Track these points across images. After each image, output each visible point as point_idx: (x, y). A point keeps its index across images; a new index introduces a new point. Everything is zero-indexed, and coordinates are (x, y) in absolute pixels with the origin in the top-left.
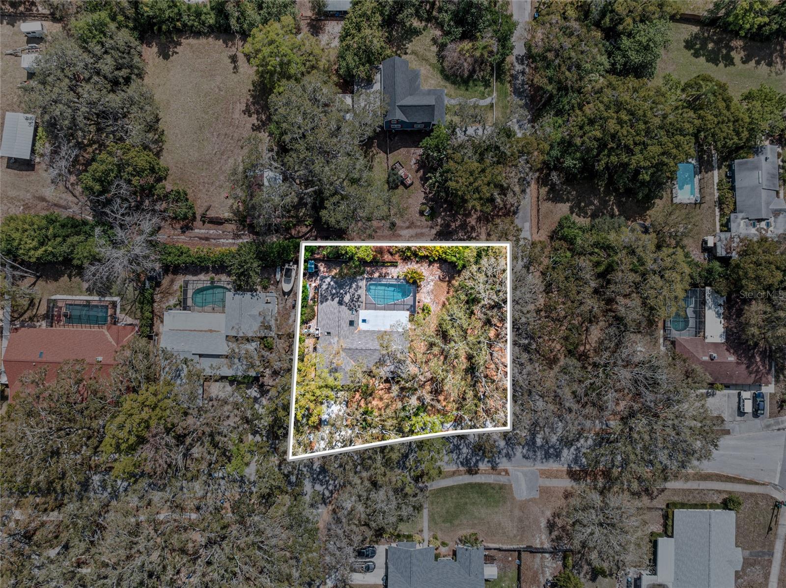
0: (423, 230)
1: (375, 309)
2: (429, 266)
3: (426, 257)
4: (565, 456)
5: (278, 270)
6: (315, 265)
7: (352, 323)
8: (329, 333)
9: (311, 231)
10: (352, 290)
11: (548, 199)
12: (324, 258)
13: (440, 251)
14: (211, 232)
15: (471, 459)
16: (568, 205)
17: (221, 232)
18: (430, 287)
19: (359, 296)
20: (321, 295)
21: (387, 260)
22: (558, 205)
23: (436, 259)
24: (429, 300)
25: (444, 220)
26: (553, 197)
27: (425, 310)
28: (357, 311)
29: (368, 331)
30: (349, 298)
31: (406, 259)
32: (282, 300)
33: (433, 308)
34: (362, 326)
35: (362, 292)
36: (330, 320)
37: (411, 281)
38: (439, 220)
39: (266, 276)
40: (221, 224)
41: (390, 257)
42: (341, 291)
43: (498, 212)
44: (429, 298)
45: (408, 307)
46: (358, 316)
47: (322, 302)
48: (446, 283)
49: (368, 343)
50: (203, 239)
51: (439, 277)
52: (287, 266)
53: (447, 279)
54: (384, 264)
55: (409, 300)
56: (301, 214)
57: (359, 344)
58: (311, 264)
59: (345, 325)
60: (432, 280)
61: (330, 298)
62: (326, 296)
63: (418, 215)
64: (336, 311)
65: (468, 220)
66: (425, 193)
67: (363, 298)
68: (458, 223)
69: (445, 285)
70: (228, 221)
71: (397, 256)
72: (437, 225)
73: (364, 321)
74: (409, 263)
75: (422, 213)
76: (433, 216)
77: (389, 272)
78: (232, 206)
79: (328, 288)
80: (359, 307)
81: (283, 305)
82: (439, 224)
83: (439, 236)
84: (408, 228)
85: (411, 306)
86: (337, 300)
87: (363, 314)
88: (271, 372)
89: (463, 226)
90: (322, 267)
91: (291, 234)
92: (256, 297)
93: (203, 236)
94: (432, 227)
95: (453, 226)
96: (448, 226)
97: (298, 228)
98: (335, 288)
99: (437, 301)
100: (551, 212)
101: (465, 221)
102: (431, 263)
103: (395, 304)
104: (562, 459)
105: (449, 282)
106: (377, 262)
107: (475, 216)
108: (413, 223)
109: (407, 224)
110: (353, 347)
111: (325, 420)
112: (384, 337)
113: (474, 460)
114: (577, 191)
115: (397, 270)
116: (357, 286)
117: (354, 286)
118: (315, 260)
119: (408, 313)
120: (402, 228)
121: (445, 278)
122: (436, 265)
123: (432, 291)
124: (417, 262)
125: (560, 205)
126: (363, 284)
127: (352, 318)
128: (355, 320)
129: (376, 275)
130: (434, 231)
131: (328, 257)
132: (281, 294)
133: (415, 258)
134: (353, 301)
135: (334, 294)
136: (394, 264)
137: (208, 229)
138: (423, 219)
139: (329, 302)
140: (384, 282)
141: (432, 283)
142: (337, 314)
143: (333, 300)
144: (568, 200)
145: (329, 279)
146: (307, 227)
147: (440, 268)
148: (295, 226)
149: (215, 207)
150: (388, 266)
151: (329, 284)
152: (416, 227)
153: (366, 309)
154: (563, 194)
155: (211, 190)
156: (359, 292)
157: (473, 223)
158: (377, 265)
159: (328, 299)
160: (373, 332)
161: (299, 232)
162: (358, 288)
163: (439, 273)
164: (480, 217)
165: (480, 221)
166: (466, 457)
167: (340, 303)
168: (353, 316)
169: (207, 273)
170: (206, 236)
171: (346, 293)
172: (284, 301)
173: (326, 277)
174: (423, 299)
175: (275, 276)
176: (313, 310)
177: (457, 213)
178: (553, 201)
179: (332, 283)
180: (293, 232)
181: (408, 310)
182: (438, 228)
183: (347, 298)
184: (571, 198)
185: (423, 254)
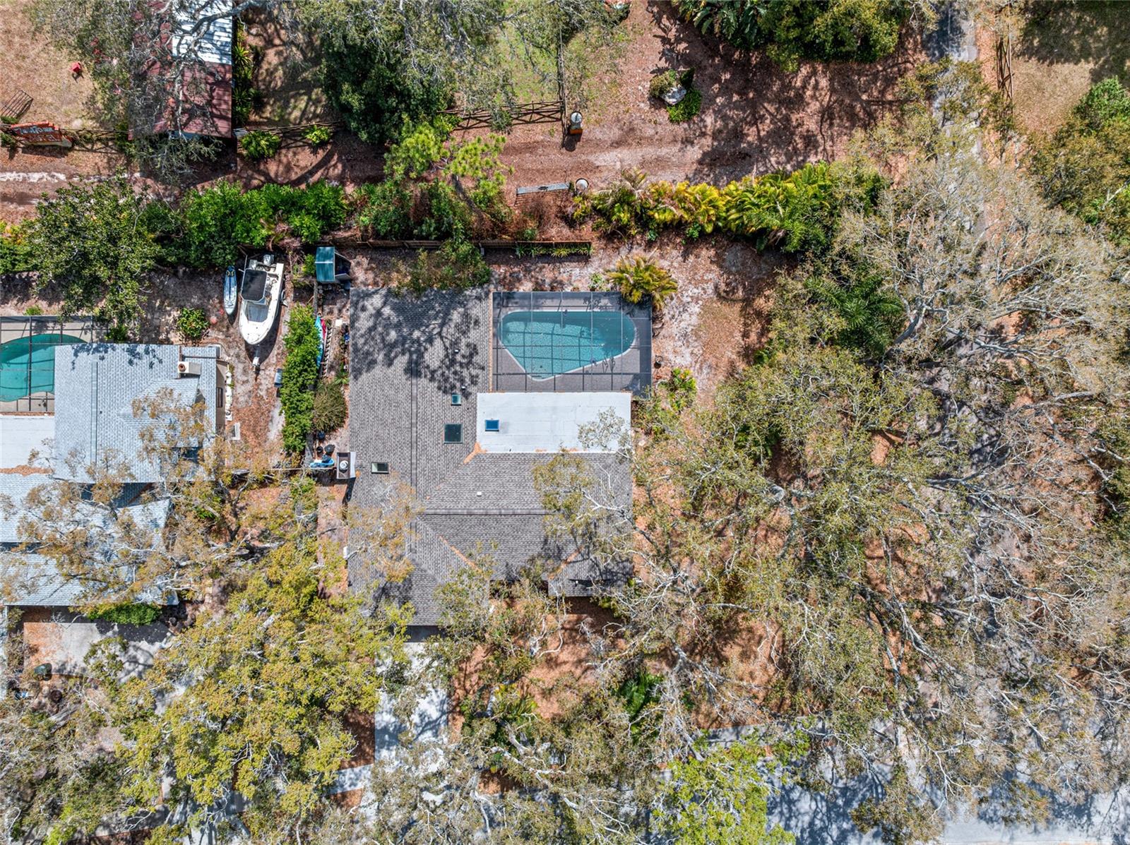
0: (664, 151)
1: (526, 389)
2: (685, 256)
3: (677, 227)
4: (1104, 810)
5: (230, 281)
6: (338, 260)
7: (453, 433)
8: (382, 467)
9: (323, 163)
10: (450, 330)
11: (1028, 52)
12: (364, 238)
13: (720, 203)
14: (35, 177)
15: (824, 829)
16: (1087, 67)
17: (62, 177)
18: (691, 319)
19: (474, 350)
20: (356, 350)
21: (556, 240)
22: (1058, 67)
23: (709, 229)
24: (688, 359)
25: (725, 118)
26: (1042, 45)
27: (677, 384)
28: (466, 395)
29: (504, 457)
30: (442, 354)
31: (615, 236)
32: (245, 372)
33: (700, 381)
34: (487, 443)
35: (482, 336)
36: (384, 424)
37: (636, 296)
38: (709, 120)
39: (195, 300)
40: (62, 152)
41: (566, 232)
42: (416, 334)
43: (882, 92)
44: (687, 352)
45: (627, 380)
46: (473, 410)
47: (357, 373)
48: (738, 307)
49: (504, 495)
50: (11, 200)
51: (716, 287)
52: (254, 266)
53: (740, 294)
54: (548, 253)
55: (629, 359)
56: (297, 113)
57: (475, 498)
58: (326, 257)
59: (433, 438)
60: (696, 299)
61: (380, 357)
62: (368, 353)
63: (645, 106)
64: (402, 396)
65: (794, 117)
66: (665, 40)
67: (486, 355)
68: (766, 127)
69: (734, 311)
70: (78, 141)
71: (586, 231)
72: (703, 134)
73: (492, 425)
74: (624, 251)
75: (657, 98)
76: (691, 107)
77: (564, 277)
78: (92, 100)
79: (374, 328)
80: (474, 383)
81: (249, 387)
82: (709, 130)
83: (711, 166)
84: (618, 144)
85: (636, 376)
86: (401, 361)
87: (488, 403)
88: (216, 590)
89: (782, 135)
90: (361, 271)
91: (266, 175)
92: (146, 360)
93: (10, 191)
94: (687, 141)
95: (751, 135)
96: (738, 135)
97: (287, 156)
98: (398, 326)
99: (712, 361)
100: (1040, 89)
101: (787, 119)
102: (690, 245)
103: (584, 374)
104: (1096, 819)
105: (747, 302)
106: (528, 246)
107: (814, 106)
108: (632, 130)
109: (615, 133)
110: (460, 507)
111: (385, 730)
112: (560, 470)
113: (835, 833)
114: (1112, 27)
115: (590, 270)
116: (466, 316)
117: (456, 316)
118: (339, 245)
119: (628, 397)
120: (598, 145)
121: (734, 290)
122: (707, 253)
123: (696, 332)
124: (650, 245)
125: (1064, 69)
126: (484, 310)
127: (454, 416)
128: (465, 422)
129: (526, 287)
130: (694, 153)
131: (376, 234)
132: (243, 354)
133: (643, 233)
134: (453, 362)
135: (393, 346)
136: (579, 253)
137: (26, 170)
138: (663, 115)
139: (378, 371)
140: (550, 307)
141: (695, 309)
142: (407, 405)
143: (390, 363)
144: (1085, 54)
145: (377, 301)
146: (315, 152)
147: (719, 261)
148: (277, 147)
149: (42, 104)
150: (561, 260)
151: (378, 313)
152: (640, 141)
153: (497, 388)
154: (1069, 36)
155: (32, 53)
156: (474, 335)
157: (811, 125)
158: (527, 257)
159: (374, 362)
160: (522, 459)
161: (288, 168)
162: (469, 322)
163: (714, 276)
164: (829, 107)
165: (831, 118)
166: (811, 824)
167: (413, 370)
168: (457, 411)
169: (26, 297)
170: (21, 189)
171: (430, 340)
172: (252, 375)
173: (368, 295)
174: (671, 356)
175: (221, 302)
176: (339, 399)
177: (761, 96)
178: (1042, 59)
179: (387, 311)
180: (273, 168)
181: (627, 389)
182: (707, 142)
183: (434, 355)
184: (1094, 46)
185: (667, 217)
